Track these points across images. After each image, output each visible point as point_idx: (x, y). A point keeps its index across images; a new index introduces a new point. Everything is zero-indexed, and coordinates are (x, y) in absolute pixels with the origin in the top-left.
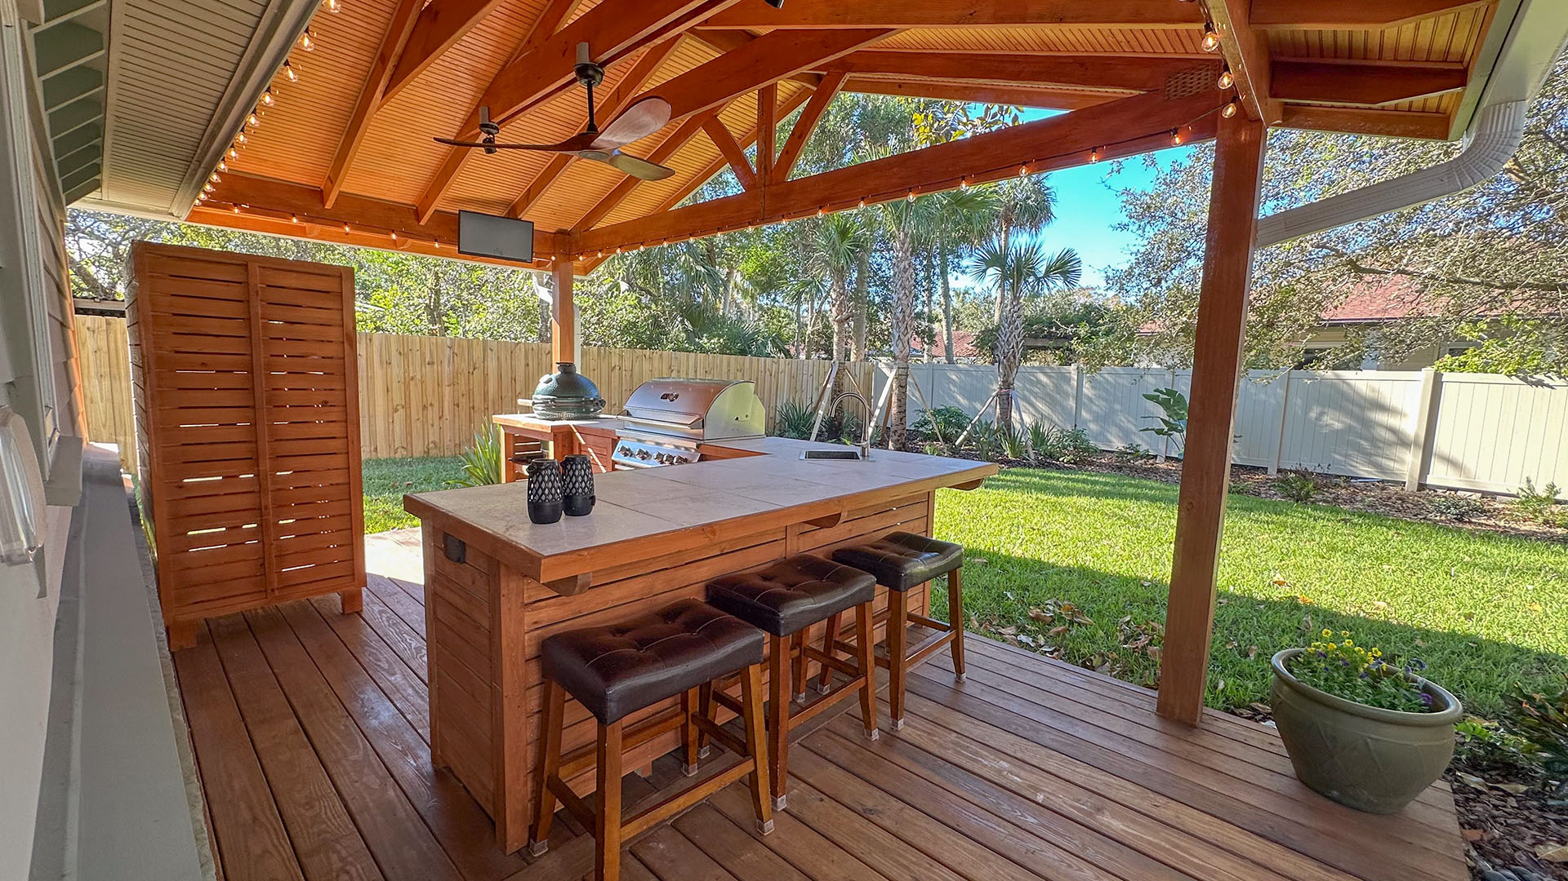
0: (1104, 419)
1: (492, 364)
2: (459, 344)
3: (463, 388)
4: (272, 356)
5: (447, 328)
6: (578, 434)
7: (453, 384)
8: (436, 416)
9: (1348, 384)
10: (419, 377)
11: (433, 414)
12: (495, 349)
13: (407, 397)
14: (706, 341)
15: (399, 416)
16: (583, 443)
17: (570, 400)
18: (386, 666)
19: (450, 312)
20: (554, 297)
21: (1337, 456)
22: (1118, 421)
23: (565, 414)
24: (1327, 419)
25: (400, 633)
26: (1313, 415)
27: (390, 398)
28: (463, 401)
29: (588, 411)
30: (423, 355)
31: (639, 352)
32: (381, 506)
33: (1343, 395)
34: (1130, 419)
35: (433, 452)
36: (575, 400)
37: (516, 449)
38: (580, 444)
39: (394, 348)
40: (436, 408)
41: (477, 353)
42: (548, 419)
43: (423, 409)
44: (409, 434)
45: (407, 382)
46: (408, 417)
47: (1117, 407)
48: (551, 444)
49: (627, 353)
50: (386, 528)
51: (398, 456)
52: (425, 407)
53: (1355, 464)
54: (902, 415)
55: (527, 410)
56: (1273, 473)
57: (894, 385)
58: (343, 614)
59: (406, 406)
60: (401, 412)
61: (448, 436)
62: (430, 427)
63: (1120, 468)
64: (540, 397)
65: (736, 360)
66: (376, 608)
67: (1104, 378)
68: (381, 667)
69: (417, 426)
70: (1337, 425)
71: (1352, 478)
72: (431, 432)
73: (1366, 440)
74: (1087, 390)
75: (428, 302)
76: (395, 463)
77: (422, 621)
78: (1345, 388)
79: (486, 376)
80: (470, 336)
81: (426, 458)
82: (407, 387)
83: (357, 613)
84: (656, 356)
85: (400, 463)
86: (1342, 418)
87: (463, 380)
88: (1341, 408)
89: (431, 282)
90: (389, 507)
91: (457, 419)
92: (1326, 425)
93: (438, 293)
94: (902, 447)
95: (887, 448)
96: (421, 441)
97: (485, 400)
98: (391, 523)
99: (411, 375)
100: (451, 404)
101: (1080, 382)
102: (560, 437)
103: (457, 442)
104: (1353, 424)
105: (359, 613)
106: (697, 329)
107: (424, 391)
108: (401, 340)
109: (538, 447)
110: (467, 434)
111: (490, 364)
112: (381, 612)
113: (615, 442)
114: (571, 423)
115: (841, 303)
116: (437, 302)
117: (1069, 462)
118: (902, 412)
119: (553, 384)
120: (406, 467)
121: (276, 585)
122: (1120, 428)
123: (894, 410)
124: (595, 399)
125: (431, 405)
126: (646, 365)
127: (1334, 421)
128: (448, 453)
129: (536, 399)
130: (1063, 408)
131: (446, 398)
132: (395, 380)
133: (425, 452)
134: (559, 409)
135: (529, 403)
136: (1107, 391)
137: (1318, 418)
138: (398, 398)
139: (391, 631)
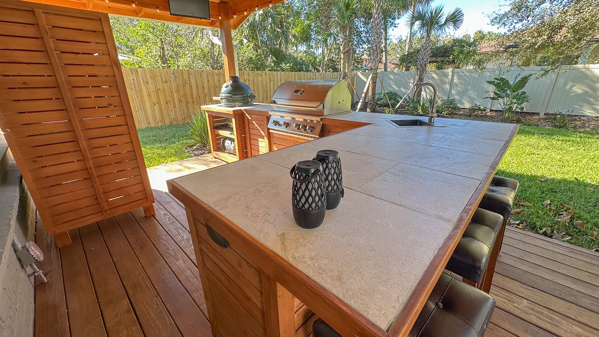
0: (462, 94)
1: (193, 82)
2: (177, 71)
3: (182, 93)
4: (69, 76)
5: (170, 66)
6: (246, 114)
7: (177, 91)
8: (172, 106)
9: (591, 71)
10: (162, 88)
11: (171, 105)
12: (193, 74)
13: (158, 98)
14: (284, 65)
15: (156, 107)
16: (250, 118)
17: (238, 96)
18: (173, 253)
19: (170, 59)
20: (222, 43)
21: (576, 106)
22: (469, 95)
23: (237, 103)
24: (575, 89)
25: (176, 229)
26: (568, 87)
27: (151, 99)
28: (183, 99)
29: (248, 102)
30: (161, 78)
31: (256, 72)
32: (156, 151)
33: (586, 76)
34: (475, 93)
35: (174, 123)
36: (241, 96)
37: (214, 122)
38: (248, 119)
39: (148, 75)
40: (172, 103)
41: (186, 76)
42: (229, 107)
43: (166, 104)
44: (162, 115)
45: (157, 91)
46: (160, 107)
47: (470, 88)
48: (233, 120)
49: (251, 73)
50: (160, 163)
51: (159, 125)
52: (167, 103)
53: (585, 109)
54: (374, 96)
55: (217, 102)
56: (542, 115)
57: (371, 82)
58: (146, 217)
59: (159, 103)
60: (157, 105)
61: (179, 115)
62: (171, 111)
63: (470, 116)
64: (223, 95)
65: (298, 74)
66: (162, 212)
67: (465, 74)
68: (171, 255)
69: (165, 111)
70: (580, 91)
71: (582, 116)
72: (171, 114)
73: (593, 98)
74: (456, 80)
75: (159, 54)
76: (159, 129)
77: (186, 220)
78: (589, 73)
79: (191, 87)
80: (181, 68)
81: (171, 126)
82: (158, 94)
83: (153, 216)
84: (263, 74)
85: (161, 128)
86: (583, 88)
87: (181, 89)
88: (584, 83)
89: (159, 44)
90: (159, 151)
91: (181, 107)
92: (574, 92)
93: (163, 49)
94: (373, 111)
95: (366, 111)
96: (168, 118)
97: (193, 98)
98: (161, 160)
99: (158, 88)
100: (178, 101)
101: (453, 77)
102: (237, 116)
103: (183, 117)
104: (588, 90)
105: (154, 216)
106: (279, 61)
107: (165, 95)
108: (151, 71)
109: (225, 121)
110: (187, 113)
111: (192, 81)
112: (165, 215)
113: (268, 118)
114: (242, 108)
115: (345, 44)
116: (164, 53)
117: (446, 114)
118: (374, 94)
119: (230, 88)
120: (164, 131)
121: (107, 208)
122: (470, 97)
123: (370, 94)
124: (251, 95)
125: (169, 101)
126: (260, 78)
127: (578, 89)
128: (180, 123)
129: (222, 96)
130: (443, 89)
131: (176, 98)
132: (152, 90)
133: (170, 123)
134: (234, 101)
135: (219, 98)
136: (466, 80)
137: (570, 88)
138: (155, 100)
139: (172, 228)
